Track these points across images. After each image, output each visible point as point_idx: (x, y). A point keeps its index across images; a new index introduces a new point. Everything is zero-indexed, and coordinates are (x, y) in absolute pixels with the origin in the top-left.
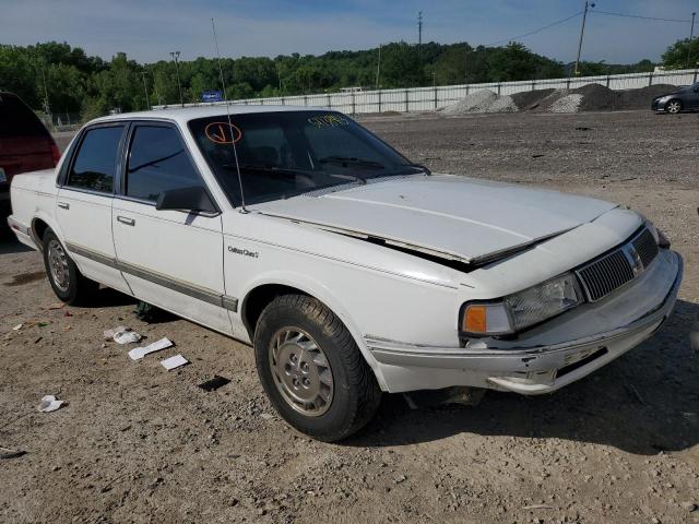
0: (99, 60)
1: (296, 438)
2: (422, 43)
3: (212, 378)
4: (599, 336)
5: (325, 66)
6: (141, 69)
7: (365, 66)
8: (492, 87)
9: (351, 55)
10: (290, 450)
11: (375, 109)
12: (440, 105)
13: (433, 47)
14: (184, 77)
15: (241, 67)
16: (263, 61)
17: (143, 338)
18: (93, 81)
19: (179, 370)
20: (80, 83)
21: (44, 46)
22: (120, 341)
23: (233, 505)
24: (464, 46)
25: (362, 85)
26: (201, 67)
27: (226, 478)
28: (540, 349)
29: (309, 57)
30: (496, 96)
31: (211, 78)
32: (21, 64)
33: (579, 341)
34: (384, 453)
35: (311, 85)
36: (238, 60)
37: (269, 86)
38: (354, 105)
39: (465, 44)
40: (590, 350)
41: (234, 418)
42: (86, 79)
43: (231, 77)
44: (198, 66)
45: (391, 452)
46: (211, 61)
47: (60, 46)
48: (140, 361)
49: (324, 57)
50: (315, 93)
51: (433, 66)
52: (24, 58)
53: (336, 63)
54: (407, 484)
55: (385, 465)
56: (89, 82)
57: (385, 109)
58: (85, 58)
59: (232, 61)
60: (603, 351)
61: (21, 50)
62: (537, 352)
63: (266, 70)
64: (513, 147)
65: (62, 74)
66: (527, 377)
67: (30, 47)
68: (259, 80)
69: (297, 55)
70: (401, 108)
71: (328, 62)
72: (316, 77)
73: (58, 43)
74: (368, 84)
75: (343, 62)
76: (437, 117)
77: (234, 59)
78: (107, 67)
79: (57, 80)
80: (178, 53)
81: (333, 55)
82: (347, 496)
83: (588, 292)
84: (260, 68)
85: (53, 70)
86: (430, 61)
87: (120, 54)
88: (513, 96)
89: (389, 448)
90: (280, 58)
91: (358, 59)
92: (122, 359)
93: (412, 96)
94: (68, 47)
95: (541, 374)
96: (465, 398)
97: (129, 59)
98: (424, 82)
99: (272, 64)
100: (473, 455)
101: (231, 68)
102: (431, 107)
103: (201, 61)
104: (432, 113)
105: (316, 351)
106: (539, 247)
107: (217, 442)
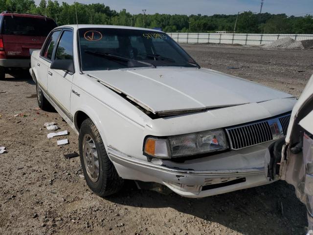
0: (115, 12)
1: (87, 190)
2: (262, 13)
3: (73, 153)
4: (234, 171)
5: (212, 21)
6: (131, 16)
7: (231, 22)
8: (292, 36)
9: (226, 17)
10: (80, 196)
11: (230, 42)
12: (263, 43)
13: (267, 15)
14: (148, 21)
15: (174, 19)
16: (184, 17)
17: (59, 128)
18: (111, 20)
19: (62, 146)
20: (106, 21)
21: (95, 5)
22: (48, 128)
23: (34, 218)
24: (284, 15)
25: (227, 30)
26: (156, 17)
27: (42, 203)
28: (188, 172)
29: (205, 16)
30: (293, 41)
31: (160, 23)
32: (85, 12)
33: (219, 172)
34: (122, 209)
35: (202, 29)
36: (173, 16)
37: (185, 28)
38: (220, 39)
39: (284, 14)
40: (229, 178)
41: (67, 174)
42: (108, 19)
43: (169, 23)
44: (155, 17)
45: (126, 209)
46: (161, 15)
47: (101, 5)
48: (50, 139)
49: (212, 17)
50: (203, 32)
51: (265, 24)
52: (86, 9)
53: (218, 20)
54: (122, 229)
55: (118, 215)
56: (109, 20)
57: (235, 42)
58: (109, 11)
59: (170, 15)
60: (242, 180)
61: (86, 6)
62: (186, 173)
63: (184, 21)
64: (290, 66)
65: (100, 17)
66: (181, 187)
67: (90, 5)
68: (181, 25)
69: (200, 15)
70: (243, 43)
71: (214, 19)
72: (205, 25)
73: (100, 4)
74: (230, 30)
75: (221, 19)
76: (260, 49)
77: (171, 15)
78: (118, 15)
79: (97, 19)
80: (145, 10)
81: (216, 16)
82: (88, 227)
83: (231, 143)
84: (182, 19)
85: (97, 15)
86: (264, 22)
87: (123, 10)
88: (302, 41)
89: (126, 207)
90: (192, 16)
91: (228, 19)
92: (44, 136)
93: (249, 37)
94: (104, 6)
95: (189, 186)
96: (160, 190)
97: (127, 12)
98: (257, 31)
99: (188, 18)
100: (166, 221)
101: (169, 19)
102: (258, 43)
103: (157, 14)
104: (258, 47)
105: (94, 148)
106: (209, 111)
107: (51, 184)
